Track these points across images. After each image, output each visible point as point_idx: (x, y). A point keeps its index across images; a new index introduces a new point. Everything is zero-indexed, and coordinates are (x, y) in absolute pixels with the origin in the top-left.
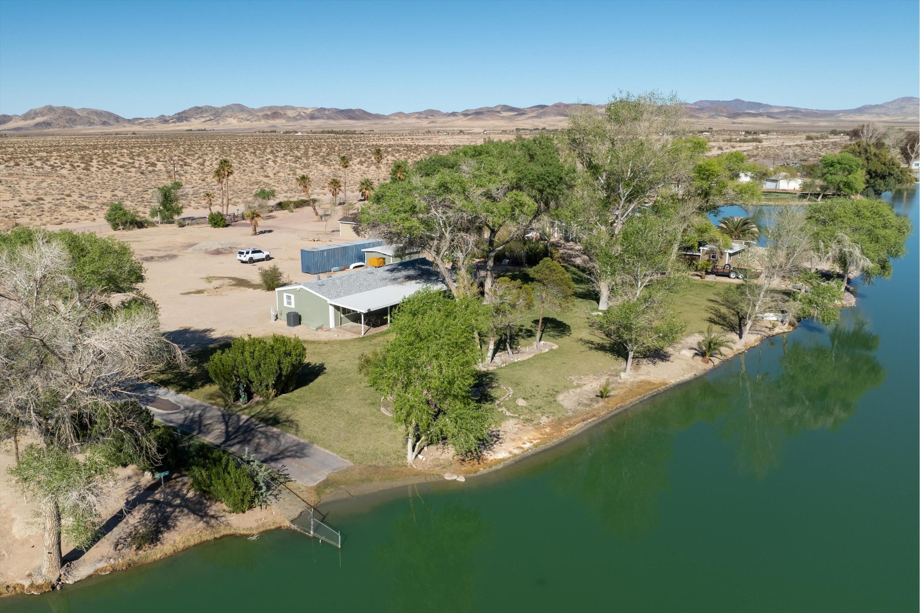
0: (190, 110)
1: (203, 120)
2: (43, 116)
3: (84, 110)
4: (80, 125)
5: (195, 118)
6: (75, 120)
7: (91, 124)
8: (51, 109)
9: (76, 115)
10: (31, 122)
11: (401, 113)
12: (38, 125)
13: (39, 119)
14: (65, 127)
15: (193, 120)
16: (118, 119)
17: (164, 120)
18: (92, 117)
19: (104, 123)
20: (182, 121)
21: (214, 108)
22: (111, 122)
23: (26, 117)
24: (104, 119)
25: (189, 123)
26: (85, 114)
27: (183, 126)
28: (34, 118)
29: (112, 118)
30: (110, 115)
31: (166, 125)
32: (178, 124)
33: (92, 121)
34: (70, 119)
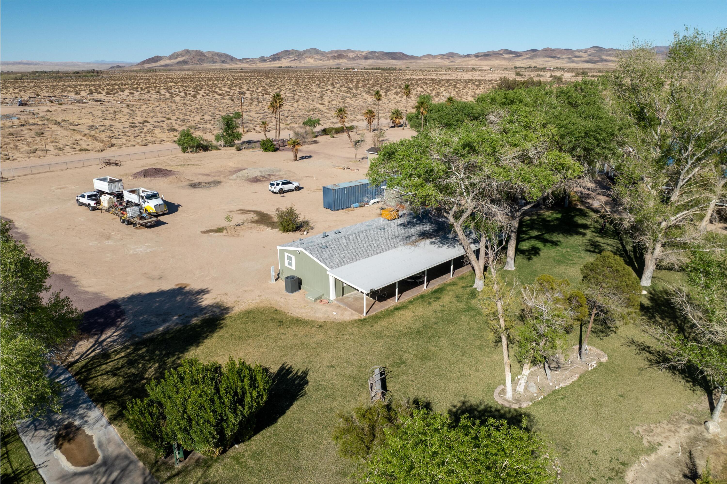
0: (281, 52)
1: (290, 59)
2: (183, 56)
3: (209, 52)
4: (207, 63)
5: (285, 59)
6: (204, 60)
7: (214, 62)
8: (187, 52)
9: (205, 56)
10: (175, 61)
11: (430, 55)
12: (179, 63)
13: (180, 59)
14: (197, 64)
15: (283, 59)
16: (232, 59)
17: (263, 60)
18: (215, 57)
19: (223, 62)
20: (276, 61)
21: (298, 51)
22: (228, 61)
23: (171, 57)
24: (223, 59)
25: (280, 62)
26: (210, 55)
27: (276, 64)
28: (176, 58)
29: (228, 58)
30: (227, 56)
31: (265, 63)
32: (272, 62)
33: (215, 60)
34: (200, 59)
